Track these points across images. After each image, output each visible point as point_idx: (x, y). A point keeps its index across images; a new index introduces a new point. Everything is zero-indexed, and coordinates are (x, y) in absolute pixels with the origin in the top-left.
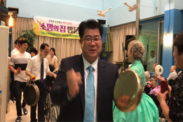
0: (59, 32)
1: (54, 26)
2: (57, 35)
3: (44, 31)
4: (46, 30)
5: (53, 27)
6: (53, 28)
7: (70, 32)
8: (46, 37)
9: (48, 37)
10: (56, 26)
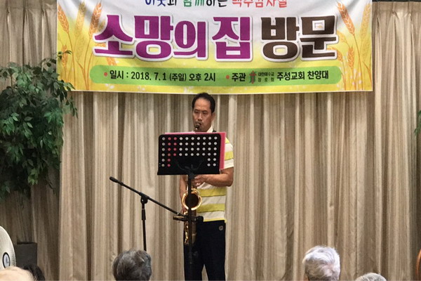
0: (211, 62)
1: (180, 25)
2: (196, 77)
3: (120, 62)
4: (130, 53)
5: (172, 33)
6: (172, 42)
7: (281, 50)
8: (132, 95)
9: (144, 97)
10: (190, 25)
